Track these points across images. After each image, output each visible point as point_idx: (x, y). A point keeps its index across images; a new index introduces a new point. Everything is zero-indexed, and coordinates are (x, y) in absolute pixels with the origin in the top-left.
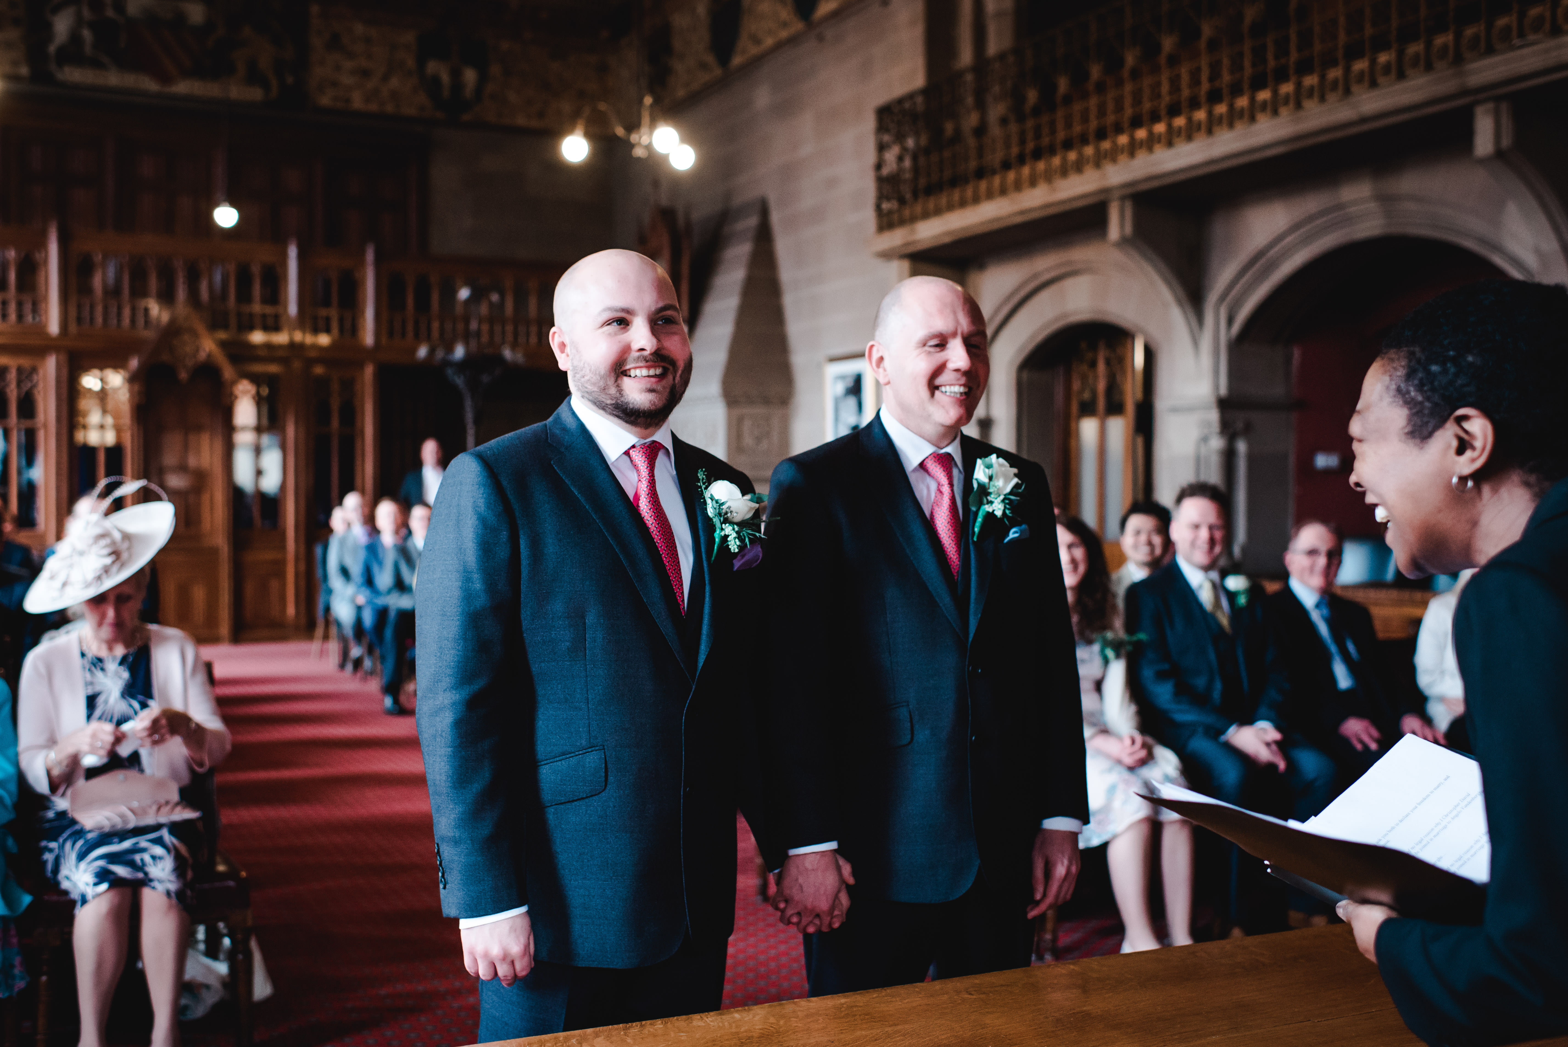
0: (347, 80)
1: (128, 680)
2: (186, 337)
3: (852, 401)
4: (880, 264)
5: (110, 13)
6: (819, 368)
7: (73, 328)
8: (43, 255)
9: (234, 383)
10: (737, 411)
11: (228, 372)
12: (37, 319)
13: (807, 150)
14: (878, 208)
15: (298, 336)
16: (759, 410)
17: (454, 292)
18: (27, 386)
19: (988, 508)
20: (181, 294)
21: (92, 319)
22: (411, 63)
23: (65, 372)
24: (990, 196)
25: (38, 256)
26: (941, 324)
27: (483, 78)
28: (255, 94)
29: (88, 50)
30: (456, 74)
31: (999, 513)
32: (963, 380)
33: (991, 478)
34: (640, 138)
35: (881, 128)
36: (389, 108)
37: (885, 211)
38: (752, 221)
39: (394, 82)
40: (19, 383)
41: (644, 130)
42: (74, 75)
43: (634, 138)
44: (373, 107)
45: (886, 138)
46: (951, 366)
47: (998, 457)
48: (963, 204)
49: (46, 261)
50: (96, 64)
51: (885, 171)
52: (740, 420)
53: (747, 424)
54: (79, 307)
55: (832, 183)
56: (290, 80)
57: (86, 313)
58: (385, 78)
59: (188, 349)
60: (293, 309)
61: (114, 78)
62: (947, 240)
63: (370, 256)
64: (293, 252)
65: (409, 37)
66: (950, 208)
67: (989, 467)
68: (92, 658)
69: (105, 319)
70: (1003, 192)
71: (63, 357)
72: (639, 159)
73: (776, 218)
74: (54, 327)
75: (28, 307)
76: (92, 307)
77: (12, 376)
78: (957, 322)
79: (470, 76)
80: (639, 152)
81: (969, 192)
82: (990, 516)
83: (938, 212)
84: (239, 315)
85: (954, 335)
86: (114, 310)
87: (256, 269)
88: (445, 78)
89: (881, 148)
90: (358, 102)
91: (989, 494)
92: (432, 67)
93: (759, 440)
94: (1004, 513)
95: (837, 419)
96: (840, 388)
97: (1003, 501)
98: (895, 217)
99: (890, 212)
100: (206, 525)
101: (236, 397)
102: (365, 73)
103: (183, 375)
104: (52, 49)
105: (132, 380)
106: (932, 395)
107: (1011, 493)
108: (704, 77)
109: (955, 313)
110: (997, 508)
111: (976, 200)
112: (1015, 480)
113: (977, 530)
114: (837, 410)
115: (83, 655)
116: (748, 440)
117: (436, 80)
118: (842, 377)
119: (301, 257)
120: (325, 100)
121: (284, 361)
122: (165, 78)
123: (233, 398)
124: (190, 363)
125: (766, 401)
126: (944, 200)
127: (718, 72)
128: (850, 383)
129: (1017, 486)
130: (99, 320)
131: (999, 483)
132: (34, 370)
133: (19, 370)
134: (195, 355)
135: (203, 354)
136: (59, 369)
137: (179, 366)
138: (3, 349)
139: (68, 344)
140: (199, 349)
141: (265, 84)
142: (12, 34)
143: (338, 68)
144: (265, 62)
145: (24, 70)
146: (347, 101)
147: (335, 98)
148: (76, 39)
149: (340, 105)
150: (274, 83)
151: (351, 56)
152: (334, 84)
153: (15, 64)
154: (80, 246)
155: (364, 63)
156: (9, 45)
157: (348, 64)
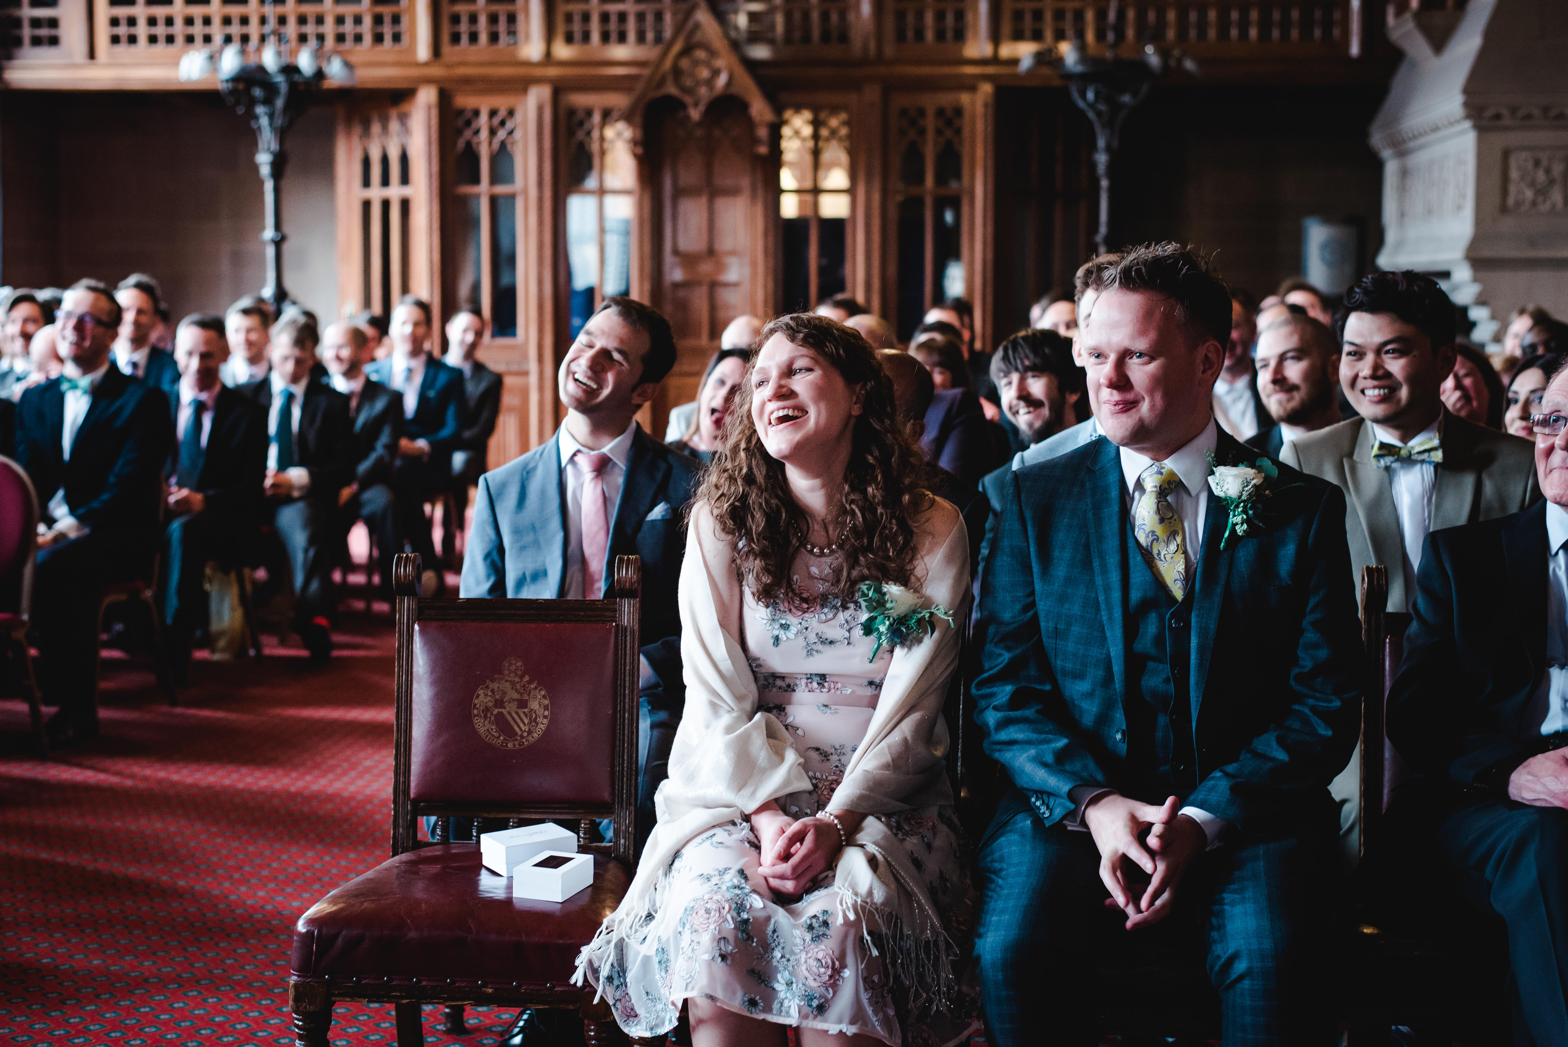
2: (703, 55)
11: (757, 107)
12: (515, 39)
18: (502, 134)
21: (586, 35)
23: (548, 115)
40: (493, 132)
52: (1507, 157)
57: (578, 26)
59: (705, 73)
69: (606, 34)
71: (546, 93)
74: (535, 51)
75: (502, 25)
76: (586, 17)
77: (483, 122)
86: (614, 22)
93: (1545, 191)
103: (695, 114)
124: (706, 94)
130: (595, 35)
132: (511, 113)
133: (493, 113)
134: (710, 83)
135: (722, 80)
136: (540, 109)
137: (688, 99)
138: (469, 83)
139: (553, 72)
140: (716, 73)
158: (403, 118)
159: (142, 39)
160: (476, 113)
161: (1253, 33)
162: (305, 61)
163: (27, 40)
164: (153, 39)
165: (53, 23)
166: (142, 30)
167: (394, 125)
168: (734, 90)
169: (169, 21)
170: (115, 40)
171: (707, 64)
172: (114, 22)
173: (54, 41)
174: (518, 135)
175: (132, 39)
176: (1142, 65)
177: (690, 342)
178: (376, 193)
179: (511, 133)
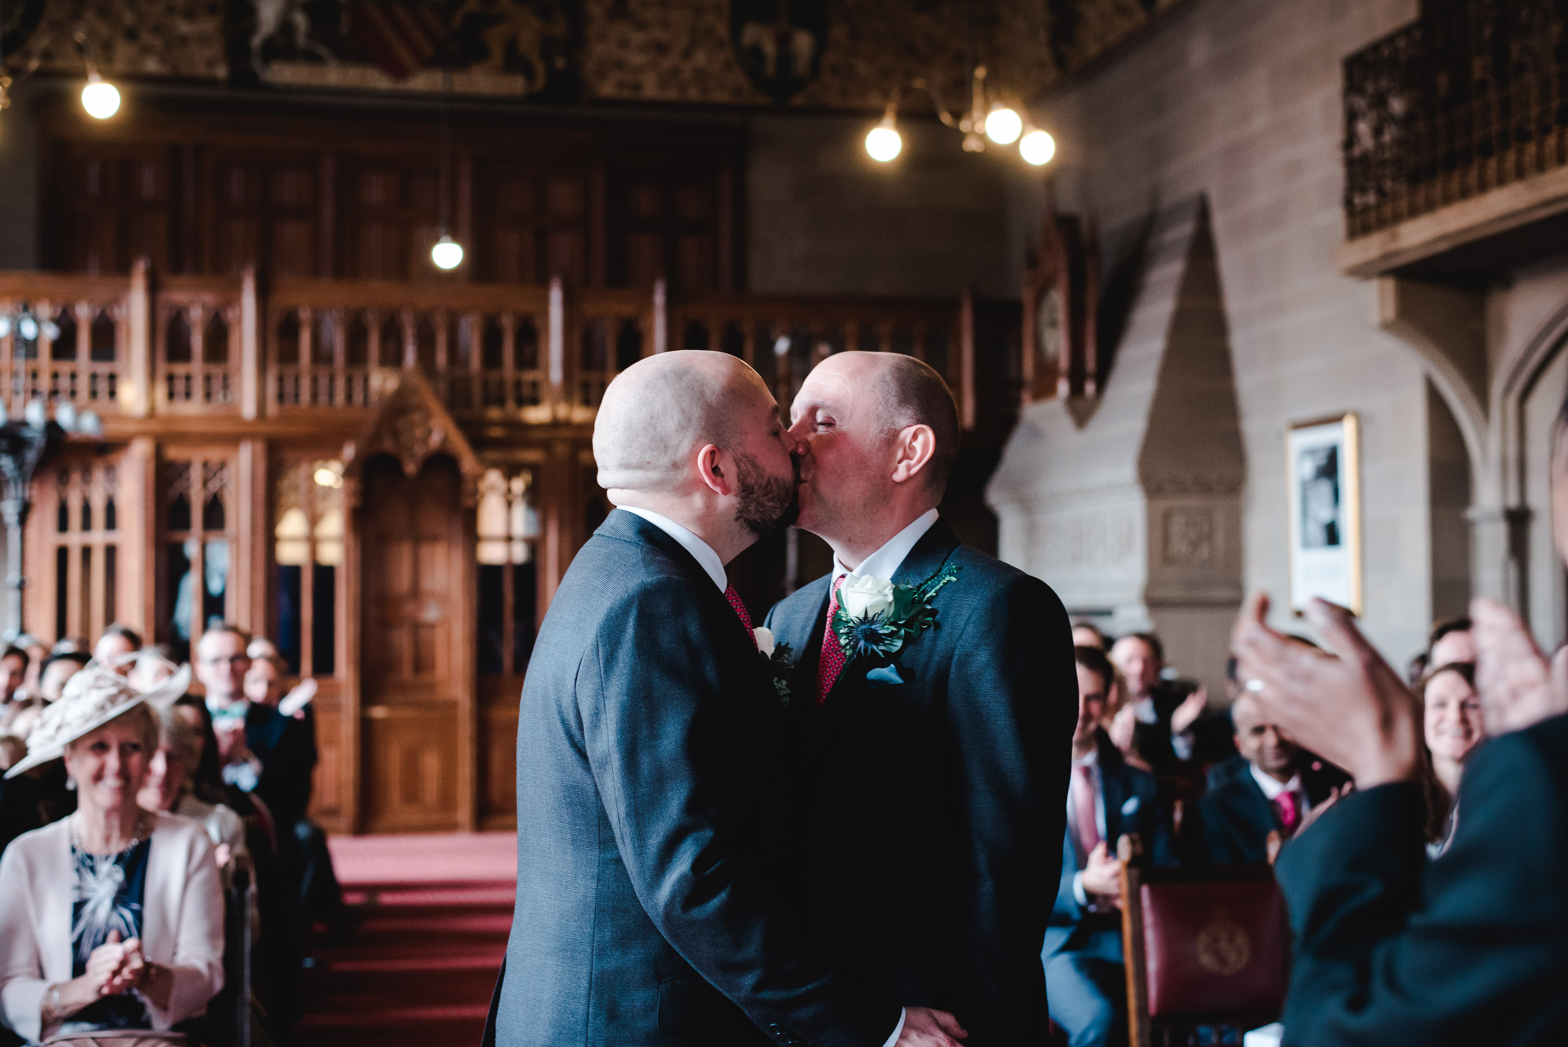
0: (637, 59)
1: (122, 883)
2: (416, 417)
3: (1325, 487)
4: (1352, 285)
6: (1280, 438)
7: (272, 409)
8: (237, 312)
9: (480, 477)
10: (1163, 504)
11: (468, 463)
12: (229, 398)
13: (1260, 122)
14: (1348, 203)
15: (563, 411)
16: (1194, 502)
17: (772, 344)
18: (213, 486)
20: (410, 357)
21: (297, 396)
22: (722, 30)
23: (261, 467)
24: (1502, 181)
25: (231, 315)
27: (821, 45)
28: (515, 85)
29: (301, 40)
30: (784, 41)
34: (973, 125)
35: (1352, 87)
36: (693, 94)
37: (1358, 209)
38: (1185, 229)
39: (700, 58)
40: (205, 483)
41: (976, 113)
42: (284, 73)
43: (964, 125)
44: (672, 94)
45: (1360, 103)
48: (1465, 194)
49: (240, 320)
50: (312, 58)
51: (1357, 151)
52: (1167, 517)
53: (1177, 524)
54: (281, 380)
55: (1295, 168)
56: (560, 63)
57: (289, 388)
58: (687, 54)
59: (419, 433)
60: (556, 374)
61: (334, 75)
62: (1443, 246)
63: (659, 299)
64: (556, 296)
66: (1448, 200)
68: (83, 856)
69: (314, 396)
70: (1520, 174)
71: (260, 447)
72: (973, 154)
73: (1219, 222)
74: (249, 409)
75: (217, 384)
76: (297, 379)
77: (196, 474)
79: (803, 42)
80: (971, 145)
81: (1472, 178)
83: (1430, 207)
84: (485, 384)
86: (323, 383)
87: (507, 322)
88: (769, 48)
89: (1351, 117)
90: (651, 90)
92: (752, 33)
93: (1195, 545)
95: (1305, 513)
96: (1308, 468)
98: (1372, 217)
99: (1366, 209)
100: (441, 670)
101: (482, 496)
102: (661, 48)
103: (410, 468)
104: (256, 41)
105: (348, 474)
108: (1124, 25)
111: (1483, 187)
114: (1305, 501)
115: (74, 850)
116: (1180, 547)
117: (756, 52)
118: (1311, 452)
119: (568, 303)
120: (607, 89)
121: (546, 445)
122: (398, 72)
123: (478, 497)
124: (420, 451)
125: (1205, 488)
126: (1437, 192)
127: (1141, 17)
128: (1321, 459)
130: (305, 396)
132: (223, 465)
133: (205, 465)
134: (425, 441)
135: (436, 439)
136: (254, 462)
137: (404, 455)
138: (182, 438)
139: (268, 429)
140: (429, 432)
141: (527, 71)
142: (208, 25)
143: (624, 44)
144: (527, 42)
145: (221, 72)
146: (637, 87)
147: (621, 85)
148: (285, 26)
149: (627, 94)
150: (540, 69)
151: (641, 25)
152: (619, 65)
153: (211, 64)
154: (283, 300)
155: (658, 34)
156: (203, 40)
157: (638, 37)
158: (110, 470)
160: (187, 466)
162: (65, 415)
167: (99, 475)
168: (445, 448)
171: (422, 425)
178: (75, 539)
179: (223, 483)
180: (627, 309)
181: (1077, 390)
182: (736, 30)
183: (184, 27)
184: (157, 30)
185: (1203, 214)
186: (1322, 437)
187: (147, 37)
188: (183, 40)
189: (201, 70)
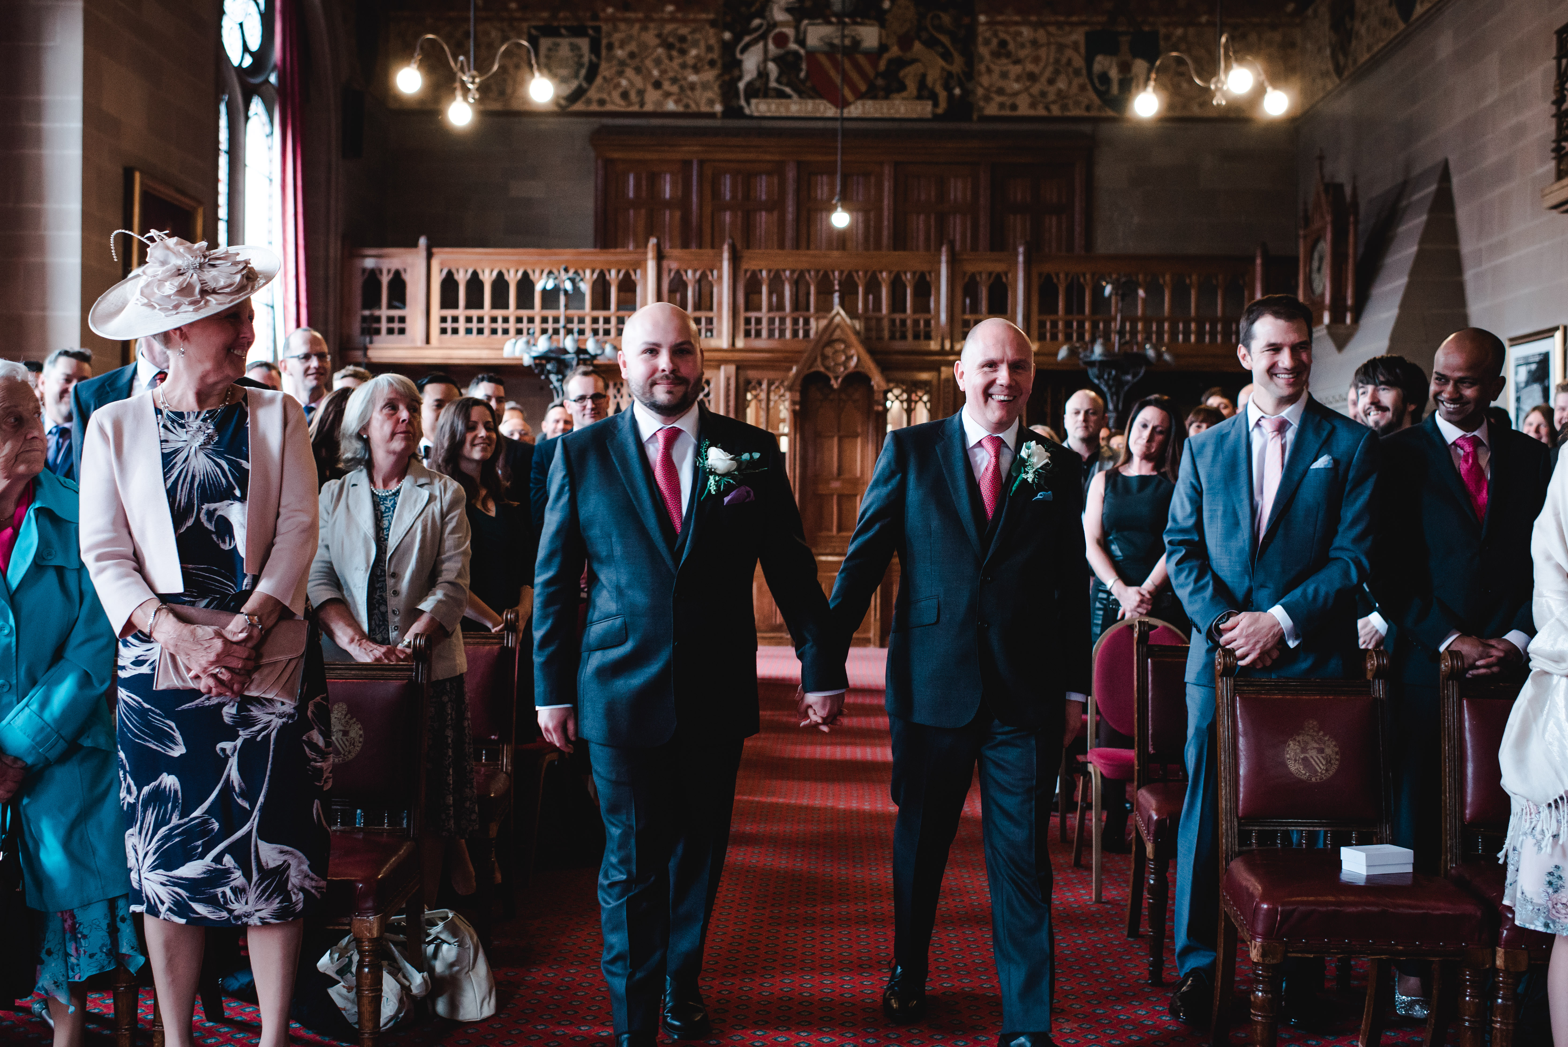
0: (1014, 86)
2: (840, 347)
3: (1536, 388)
5: (793, 46)
7: (740, 342)
8: (719, 274)
9: (886, 392)
11: (877, 381)
12: (712, 334)
15: (947, 344)
17: (1102, 288)
19: (1024, 476)
20: (837, 304)
21: (758, 334)
22: (1079, 62)
23: (733, 381)
25: (714, 276)
26: (994, 355)
27: (1151, 66)
28: (925, 109)
29: (773, 83)
30: (1124, 66)
31: (1030, 480)
32: (1006, 392)
33: (1029, 456)
34: (1219, 83)
36: (1056, 111)
38: (1430, 190)
39: (1062, 83)
42: (760, 107)
43: (1213, 85)
44: (1041, 112)
46: (998, 382)
47: (1037, 444)
49: (719, 280)
50: (781, 95)
54: (747, 321)
56: (957, 91)
57: (753, 327)
58: (1052, 81)
59: (841, 358)
60: (943, 317)
61: (796, 107)
63: (1021, 258)
64: (944, 260)
65: (1078, 36)
67: (1028, 448)
69: (771, 334)
71: (732, 370)
73: (1456, 181)
74: (724, 343)
75: (703, 324)
76: (759, 321)
78: (1004, 352)
79: (1138, 66)
80: (1218, 100)
82: (1025, 481)
84: (892, 323)
85: (1002, 361)
86: (777, 323)
87: (908, 278)
88: (1113, 72)
90: (1024, 110)
91: (1026, 466)
92: (1101, 63)
94: (1033, 480)
96: (1524, 374)
97: (1034, 472)
101: (888, 402)
102: (1032, 77)
103: (835, 383)
104: (741, 85)
106: (986, 401)
107: (1041, 468)
109: (1004, 347)
110: (1030, 477)
112: (1047, 460)
113: (1014, 489)
117: (1104, 75)
118: (1526, 361)
119: (952, 265)
120: (991, 110)
124: (841, 371)
128: (1535, 364)
129: (1047, 464)
130: (764, 333)
131: (1034, 460)
134: (845, 364)
135: (854, 362)
136: (728, 380)
137: (831, 375)
139: (737, 356)
140: (849, 358)
141: (933, 97)
142: (709, 75)
143: (1004, 75)
144: (933, 77)
145: (718, 108)
146: (1014, 107)
147: (1002, 106)
148: (763, 74)
149: (1007, 113)
150: (943, 95)
151: (1017, 62)
152: (1001, 91)
153: (711, 102)
154: (749, 264)
155: (1030, 67)
156: (705, 86)
157: (1016, 70)
159: (462, 331)
161: (1193, 338)
163: (384, 330)
164: (469, 331)
165: (402, 320)
166: (462, 325)
168: (860, 369)
169: (480, 320)
170: (444, 331)
171: (844, 351)
172: (444, 320)
173: (402, 331)
174: (712, 396)
175: (455, 331)
176: (1144, 357)
177: (824, 534)
179: (708, 395)
180: (999, 267)
181: (1337, 318)
182: (1089, 62)
183: (693, 78)
184: (674, 81)
185: (1445, 176)
186: (1535, 348)
187: (667, 86)
188: (692, 87)
189: (704, 109)
